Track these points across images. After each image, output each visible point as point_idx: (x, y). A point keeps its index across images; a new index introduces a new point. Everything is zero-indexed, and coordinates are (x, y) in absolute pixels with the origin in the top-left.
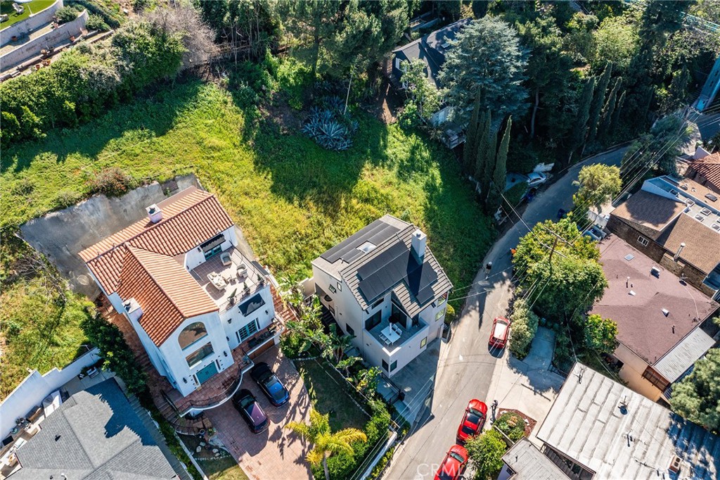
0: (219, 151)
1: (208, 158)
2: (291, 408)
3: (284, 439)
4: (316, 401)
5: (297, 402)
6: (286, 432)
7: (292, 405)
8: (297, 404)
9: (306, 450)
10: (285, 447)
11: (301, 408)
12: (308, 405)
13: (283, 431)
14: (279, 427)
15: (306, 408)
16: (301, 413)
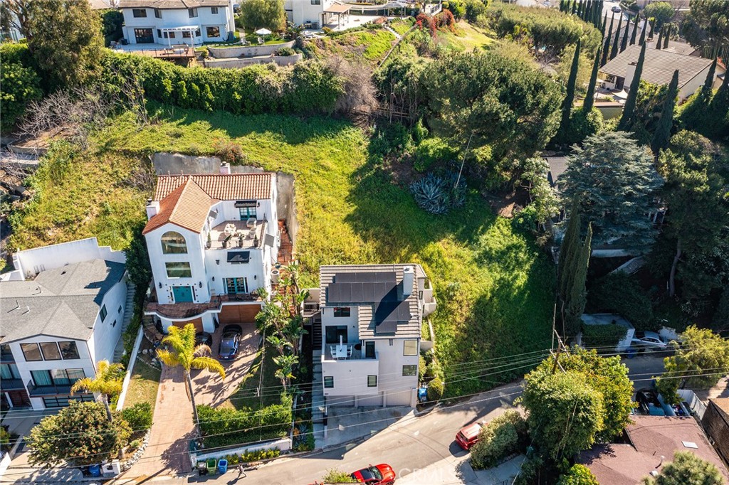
0: (327, 171)
1: (314, 172)
2: (230, 369)
3: (204, 387)
4: (252, 375)
5: (238, 368)
6: (211, 383)
7: (233, 368)
8: (237, 370)
9: (212, 405)
10: (201, 393)
11: (236, 374)
12: (243, 375)
13: (210, 381)
14: (210, 376)
15: (240, 376)
16: (233, 377)
